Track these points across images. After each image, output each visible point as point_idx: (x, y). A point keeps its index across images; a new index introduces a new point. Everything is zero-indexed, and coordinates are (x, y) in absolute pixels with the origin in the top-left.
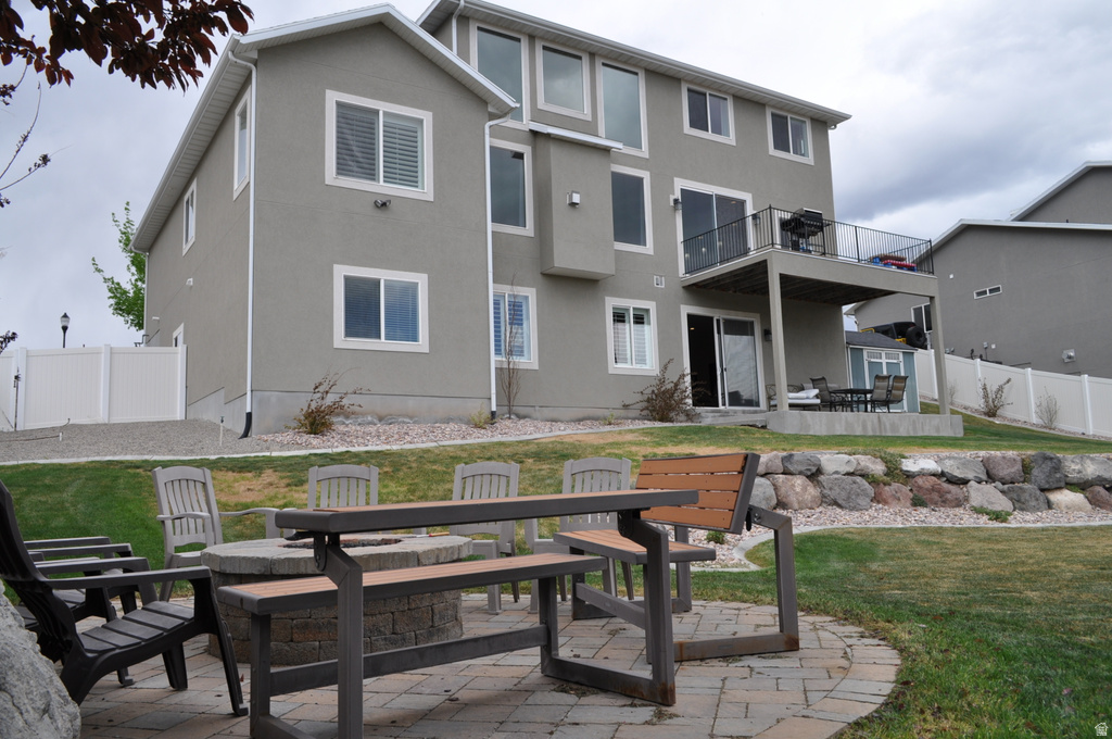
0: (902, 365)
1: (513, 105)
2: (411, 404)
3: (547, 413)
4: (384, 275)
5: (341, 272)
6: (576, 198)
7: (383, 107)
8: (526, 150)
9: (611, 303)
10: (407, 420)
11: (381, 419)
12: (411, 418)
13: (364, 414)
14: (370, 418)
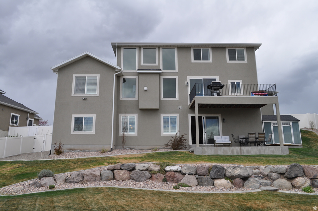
0: (292, 127)
1: (119, 69)
2: (89, 147)
3: (140, 148)
4: (84, 116)
5: (74, 116)
6: (145, 88)
7: (87, 76)
8: (136, 77)
9: (162, 116)
10: (88, 151)
11: (81, 151)
12: (89, 150)
13: (77, 150)
14: (78, 151)
